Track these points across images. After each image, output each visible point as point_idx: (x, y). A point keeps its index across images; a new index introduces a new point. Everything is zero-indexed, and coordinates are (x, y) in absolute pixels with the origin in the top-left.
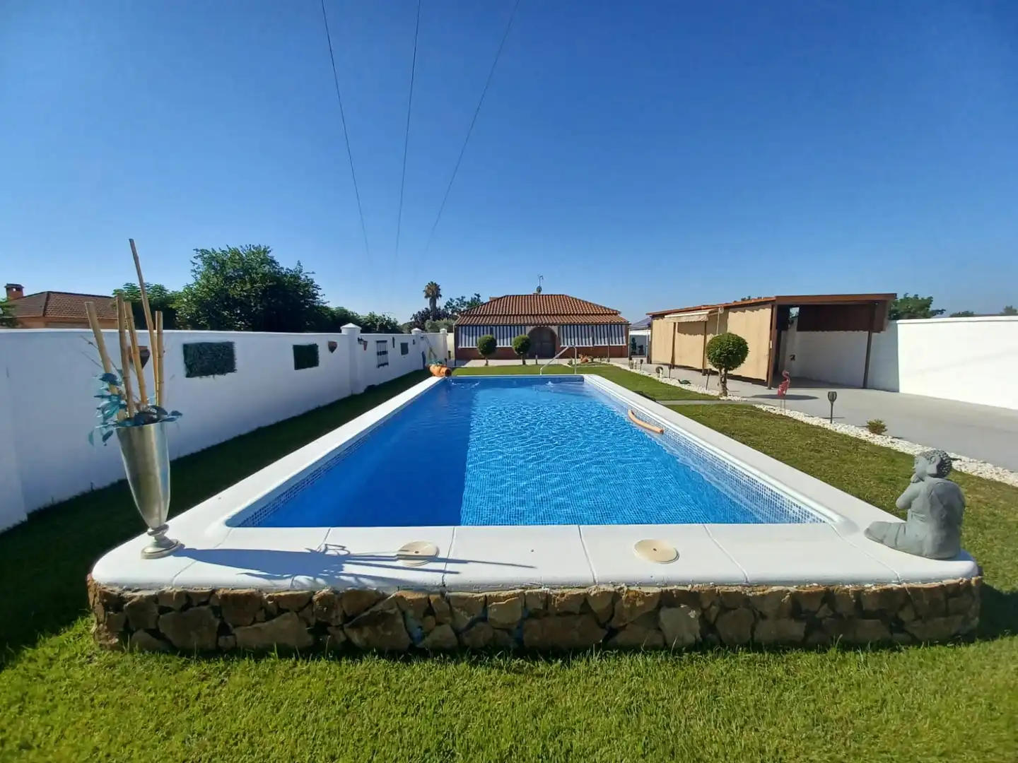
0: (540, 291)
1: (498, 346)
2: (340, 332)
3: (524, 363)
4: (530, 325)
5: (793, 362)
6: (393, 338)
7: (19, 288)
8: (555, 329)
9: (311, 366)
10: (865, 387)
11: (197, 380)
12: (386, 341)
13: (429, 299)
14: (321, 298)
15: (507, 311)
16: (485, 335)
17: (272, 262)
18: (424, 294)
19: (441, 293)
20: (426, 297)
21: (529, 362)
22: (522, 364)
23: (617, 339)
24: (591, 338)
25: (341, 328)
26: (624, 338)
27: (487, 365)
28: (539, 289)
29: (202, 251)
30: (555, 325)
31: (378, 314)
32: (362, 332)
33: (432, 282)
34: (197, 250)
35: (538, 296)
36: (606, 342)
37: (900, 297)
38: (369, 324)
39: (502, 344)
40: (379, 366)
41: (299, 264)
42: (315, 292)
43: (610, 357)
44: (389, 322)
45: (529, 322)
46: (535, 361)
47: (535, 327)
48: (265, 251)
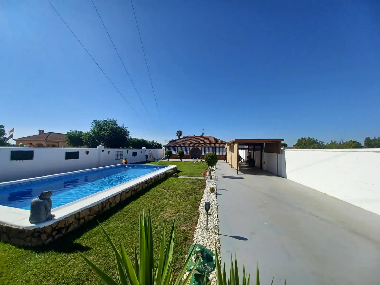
0: (203, 135)
3: (181, 160)
4: (191, 147)
6: (128, 150)
7: (43, 131)
8: (200, 148)
9: (75, 158)
12: (122, 151)
13: (178, 136)
14: (130, 136)
16: (179, 151)
17: (116, 124)
18: (176, 135)
21: (183, 160)
22: (185, 161)
25: (97, 147)
28: (203, 134)
29: (95, 120)
33: (179, 130)
34: (93, 120)
41: (123, 125)
42: (128, 134)
47: (193, 147)
48: (115, 121)
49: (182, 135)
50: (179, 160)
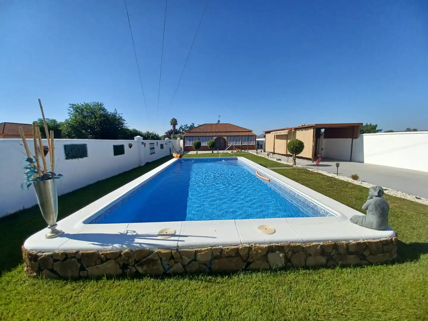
0: (219, 122)
1: (202, 145)
2: (134, 139)
3: (213, 152)
4: (215, 136)
5: (322, 151)
6: (157, 142)
8: (225, 138)
9: (121, 154)
10: (351, 161)
11: (70, 161)
12: (154, 143)
13: (172, 125)
14: (125, 125)
15: (205, 130)
16: (196, 141)
17: (104, 110)
18: (170, 124)
19: (178, 123)
20: (171, 125)
21: (215, 152)
22: (212, 152)
23: (251, 142)
24: (240, 142)
25: (134, 138)
26: (254, 141)
27: (197, 153)
28: (219, 121)
29: (73, 104)
30: (226, 136)
31: (150, 132)
32: (143, 139)
33: (174, 118)
34: (70, 104)
35: (218, 123)
36: (247, 143)
37: (364, 124)
38: (147, 136)
39: (204, 144)
40: (151, 154)
41: (116, 110)
42: (123, 122)
43: (249, 149)
44: (155, 135)
45: (215, 135)
46: (217, 151)
47: (216, 137)
48: (101, 105)
49: (177, 124)
50: (211, 152)
